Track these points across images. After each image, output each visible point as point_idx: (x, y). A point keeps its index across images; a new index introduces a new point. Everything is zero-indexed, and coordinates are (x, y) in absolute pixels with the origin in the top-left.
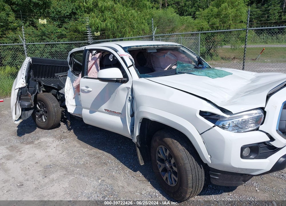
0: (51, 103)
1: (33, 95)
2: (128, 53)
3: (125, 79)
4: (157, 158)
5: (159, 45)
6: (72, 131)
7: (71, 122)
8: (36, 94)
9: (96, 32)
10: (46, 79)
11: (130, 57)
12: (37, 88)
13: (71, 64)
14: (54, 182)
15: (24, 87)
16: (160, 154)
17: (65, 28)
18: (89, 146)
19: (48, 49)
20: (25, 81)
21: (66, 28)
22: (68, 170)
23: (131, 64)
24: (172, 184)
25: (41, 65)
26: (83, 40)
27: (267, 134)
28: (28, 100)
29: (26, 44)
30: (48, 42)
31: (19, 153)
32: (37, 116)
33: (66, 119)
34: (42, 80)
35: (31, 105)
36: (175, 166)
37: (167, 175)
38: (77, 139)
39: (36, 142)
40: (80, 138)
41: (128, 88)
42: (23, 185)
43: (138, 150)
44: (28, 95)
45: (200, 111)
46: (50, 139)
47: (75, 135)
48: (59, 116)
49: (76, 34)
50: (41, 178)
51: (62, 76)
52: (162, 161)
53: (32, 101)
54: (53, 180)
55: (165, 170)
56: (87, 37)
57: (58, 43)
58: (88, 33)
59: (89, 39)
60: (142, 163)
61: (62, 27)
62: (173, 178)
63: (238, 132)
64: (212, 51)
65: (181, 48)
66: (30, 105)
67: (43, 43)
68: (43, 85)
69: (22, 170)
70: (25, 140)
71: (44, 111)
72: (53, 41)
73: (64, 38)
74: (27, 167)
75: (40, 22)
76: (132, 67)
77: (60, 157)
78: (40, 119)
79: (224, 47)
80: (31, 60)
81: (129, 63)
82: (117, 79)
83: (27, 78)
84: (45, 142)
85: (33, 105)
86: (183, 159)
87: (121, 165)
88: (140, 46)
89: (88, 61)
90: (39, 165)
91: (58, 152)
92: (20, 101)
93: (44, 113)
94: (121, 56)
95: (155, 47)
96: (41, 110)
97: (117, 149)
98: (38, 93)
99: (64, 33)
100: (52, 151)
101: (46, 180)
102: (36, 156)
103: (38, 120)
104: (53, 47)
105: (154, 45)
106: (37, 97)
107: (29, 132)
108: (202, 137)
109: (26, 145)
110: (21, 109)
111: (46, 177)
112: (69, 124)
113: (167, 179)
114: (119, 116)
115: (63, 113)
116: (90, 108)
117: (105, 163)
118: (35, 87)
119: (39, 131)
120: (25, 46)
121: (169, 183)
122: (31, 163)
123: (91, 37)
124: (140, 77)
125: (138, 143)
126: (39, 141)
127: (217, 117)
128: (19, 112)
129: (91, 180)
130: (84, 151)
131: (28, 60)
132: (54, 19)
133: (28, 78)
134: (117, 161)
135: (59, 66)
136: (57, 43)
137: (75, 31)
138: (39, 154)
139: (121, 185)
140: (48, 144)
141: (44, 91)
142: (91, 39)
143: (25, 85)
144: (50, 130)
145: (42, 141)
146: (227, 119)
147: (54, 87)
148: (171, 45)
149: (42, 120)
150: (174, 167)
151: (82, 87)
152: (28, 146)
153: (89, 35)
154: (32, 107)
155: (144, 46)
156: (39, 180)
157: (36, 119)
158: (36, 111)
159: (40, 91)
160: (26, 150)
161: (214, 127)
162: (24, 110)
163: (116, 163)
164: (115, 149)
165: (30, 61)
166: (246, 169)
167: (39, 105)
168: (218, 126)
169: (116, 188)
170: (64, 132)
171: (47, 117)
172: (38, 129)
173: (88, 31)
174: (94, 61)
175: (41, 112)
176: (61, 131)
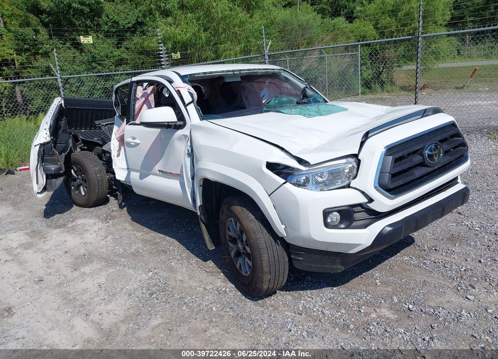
0: (90, 166)
1: (63, 155)
2: (187, 83)
3: (181, 123)
4: (228, 238)
5: (243, 70)
6: (125, 209)
7: (124, 195)
8: (68, 153)
9: (174, 52)
10: (87, 131)
11: (189, 90)
12: (71, 145)
13: (117, 105)
14: (86, 276)
15: (48, 143)
16: (231, 231)
17: (125, 48)
18: (145, 229)
19: (101, 84)
20: (48, 133)
21: (127, 49)
22: (109, 261)
23: (191, 100)
24: (247, 272)
25: (79, 109)
26: (154, 66)
27: (363, 193)
28: (54, 162)
29: (61, 78)
30: (100, 72)
31: (43, 240)
32: (73, 188)
33: (116, 190)
34: (81, 133)
35: (60, 169)
36: (247, 245)
37: (240, 261)
38: (130, 220)
39: (70, 225)
40: (134, 219)
41: (185, 136)
42: (42, 280)
43: (203, 227)
44: (54, 154)
45: (267, 162)
46: (92, 221)
47: (128, 215)
48: (105, 186)
49: (142, 57)
50: (69, 271)
51: (106, 124)
52: (234, 241)
53: (61, 163)
54: (84, 274)
55: (238, 254)
56: (160, 62)
57: (117, 73)
58: (161, 56)
59: (164, 65)
60: (211, 247)
61: (121, 47)
62: (247, 262)
63: (321, 190)
64: (384, 76)
65: (283, 74)
66: (58, 169)
67: (92, 74)
68: (82, 139)
69: (43, 262)
70: (54, 223)
71: (82, 180)
72: (108, 70)
73: (124, 64)
74: (52, 258)
75: (82, 41)
76: (192, 104)
77: (101, 244)
78: (77, 192)
79: (405, 68)
80: (63, 102)
81: (188, 99)
82: (168, 123)
83: (52, 128)
84: (83, 225)
85: (64, 170)
86: (254, 233)
87: (186, 253)
88: (211, 73)
89: (136, 99)
90: (68, 255)
91: (99, 238)
92: (43, 164)
93: (82, 182)
94: (176, 89)
95: (235, 73)
96: (78, 179)
97: (186, 232)
98: (71, 151)
99: (124, 56)
100: (90, 237)
101: (76, 274)
102: (66, 243)
103: (74, 194)
104: (107, 80)
105: (233, 71)
106: (70, 159)
107: (61, 212)
108: (272, 199)
109: (55, 229)
110: (45, 176)
111: (76, 270)
112: (120, 197)
113: (240, 267)
114: (178, 179)
115: (112, 181)
116: (139, 169)
117: (163, 251)
118: (67, 143)
119: (76, 210)
120: (59, 80)
121: (243, 272)
122: (59, 252)
123: (167, 61)
124: (202, 119)
125: (203, 218)
126: (74, 224)
127: (291, 170)
128: (43, 181)
129: (138, 273)
130: (137, 236)
131: (58, 101)
132: (108, 35)
133: (55, 130)
134: (182, 247)
135: (108, 110)
136: (114, 73)
137: (141, 53)
138: (72, 241)
139: (181, 278)
140: (87, 228)
141: (82, 149)
142: (167, 65)
143: (49, 139)
144: (92, 209)
145: (78, 223)
146: (304, 172)
147: (98, 142)
148: (263, 69)
149: (80, 192)
150: (246, 247)
151: (128, 139)
152: (57, 231)
153: (163, 58)
154: (61, 172)
155: (216, 72)
156: (65, 274)
157: (72, 193)
158: (72, 180)
159: (76, 149)
160: (54, 236)
161: (284, 183)
162: (50, 177)
163: (180, 251)
164: (183, 231)
165: (60, 103)
166: (336, 244)
167: (74, 171)
168: (291, 183)
169: (172, 283)
170: (113, 211)
171: (86, 188)
172: (75, 207)
173: (161, 52)
174: (144, 99)
175: (78, 181)
176: (109, 209)
